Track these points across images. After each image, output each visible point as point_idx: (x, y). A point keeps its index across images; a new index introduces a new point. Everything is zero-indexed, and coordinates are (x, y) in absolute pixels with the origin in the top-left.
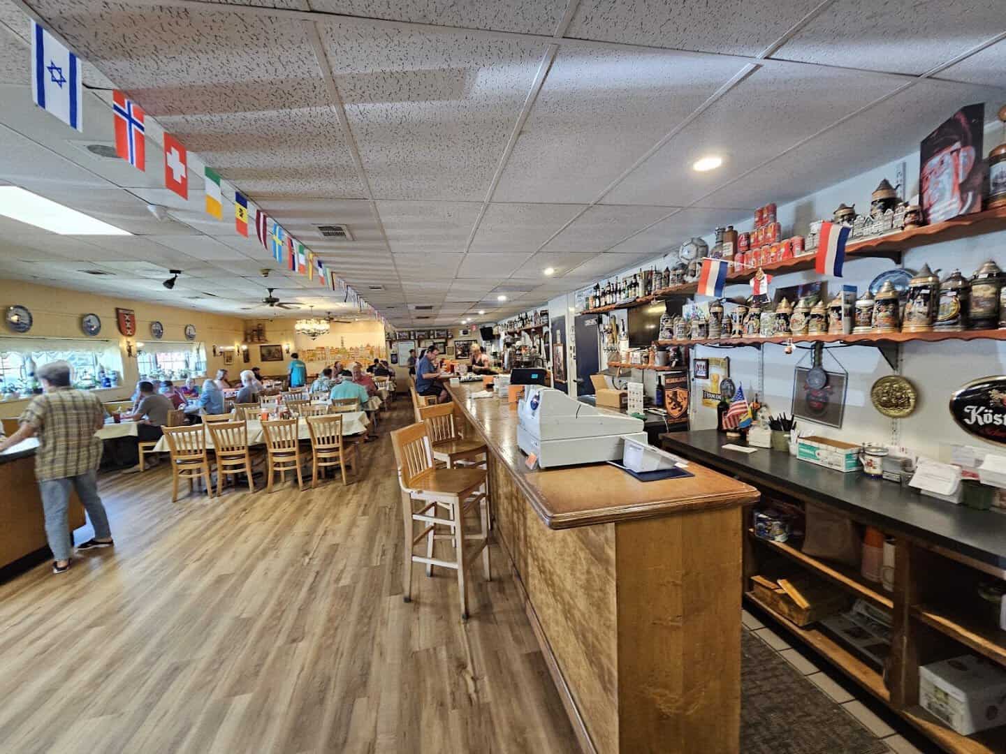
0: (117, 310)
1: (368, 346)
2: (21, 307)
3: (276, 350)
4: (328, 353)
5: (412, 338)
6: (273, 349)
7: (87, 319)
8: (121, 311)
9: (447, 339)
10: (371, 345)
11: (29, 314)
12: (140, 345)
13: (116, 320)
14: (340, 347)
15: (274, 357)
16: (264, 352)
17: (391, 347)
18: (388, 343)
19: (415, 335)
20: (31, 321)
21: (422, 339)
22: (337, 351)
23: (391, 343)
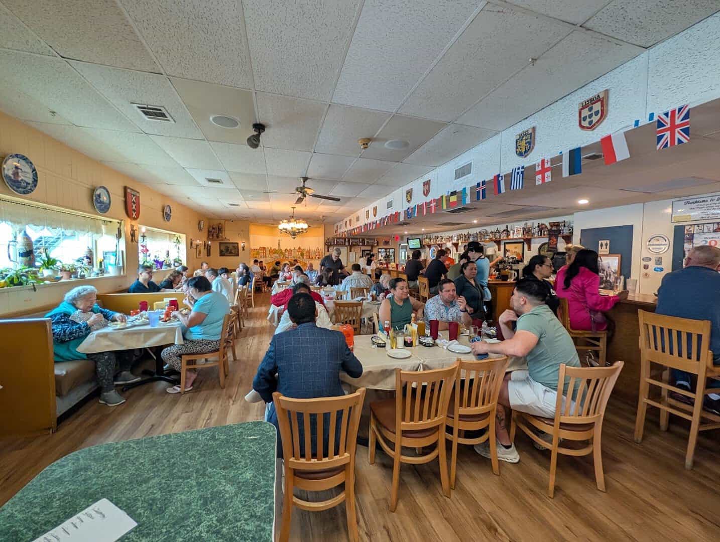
0: (125, 188)
1: (300, 248)
2: (24, 158)
3: (234, 247)
4: (268, 252)
5: (347, 244)
6: (231, 247)
7: (98, 192)
8: (129, 191)
9: (372, 246)
10: (302, 248)
11: (34, 170)
12: (143, 229)
13: (123, 199)
14: (277, 249)
15: (231, 253)
16: (223, 248)
17: (328, 251)
18: (326, 247)
19: (349, 241)
20: (35, 180)
21: (354, 245)
22: (273, 252)
23: (328, 247)
